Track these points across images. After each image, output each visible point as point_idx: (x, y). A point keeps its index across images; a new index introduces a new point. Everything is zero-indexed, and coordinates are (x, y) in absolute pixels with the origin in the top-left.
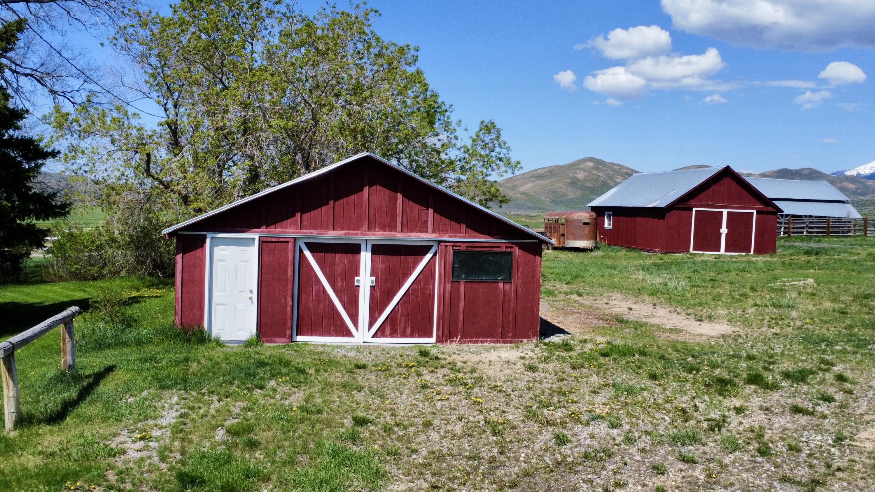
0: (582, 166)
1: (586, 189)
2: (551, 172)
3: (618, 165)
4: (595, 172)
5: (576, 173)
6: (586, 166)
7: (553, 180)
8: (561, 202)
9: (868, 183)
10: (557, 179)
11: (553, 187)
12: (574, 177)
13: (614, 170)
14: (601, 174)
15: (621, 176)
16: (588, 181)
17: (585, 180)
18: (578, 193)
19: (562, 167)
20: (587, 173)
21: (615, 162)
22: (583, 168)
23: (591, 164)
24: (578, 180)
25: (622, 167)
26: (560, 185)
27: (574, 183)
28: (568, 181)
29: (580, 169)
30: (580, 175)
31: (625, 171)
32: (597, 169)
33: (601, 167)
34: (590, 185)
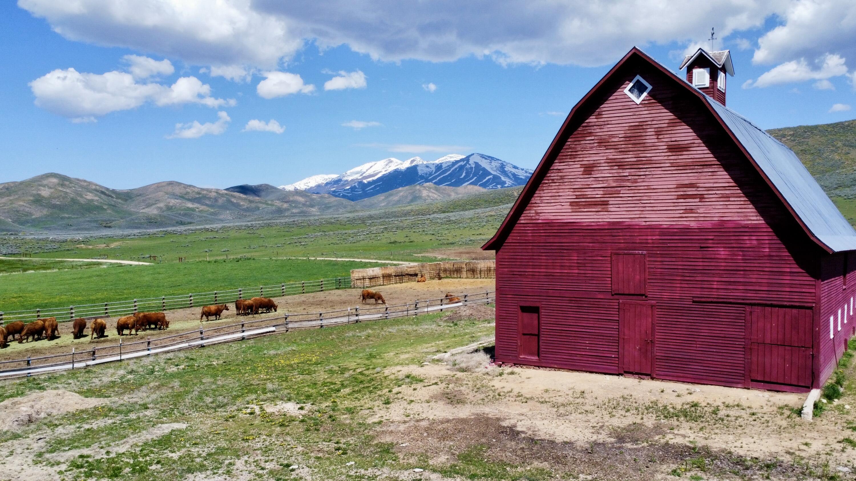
0: (45, 182)
1: (54, 206)
2: (7, 189)
3: (85, 181)
4: (60, 189)
5: (39, 190)
6: (50, 182)
7: (11, 198)
8: (27, 222)
9: (314, 197)
10: (17, 196)
11: (14, 205)
12: (39, 195)
13: (82, 187)
14: (68, 191)
15: (90, 192)
16: (55, 198)
17: (50, 198)
18: (45, 212)
19: (21, 183)
20: (52, 190)
21: (81, 178)
22: (46, 185)
23: (55, 180)
24: (43, 197)
25: (90, 183)
26: (21, 203)
27: (38, 200)
28: (32, 198)
29: (44, 186)
30: (45, 193)
31: (94, 187)
32: (62, 185)
33: (67, 183)
34: (58, 203)
